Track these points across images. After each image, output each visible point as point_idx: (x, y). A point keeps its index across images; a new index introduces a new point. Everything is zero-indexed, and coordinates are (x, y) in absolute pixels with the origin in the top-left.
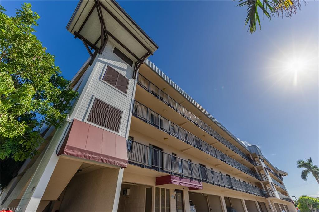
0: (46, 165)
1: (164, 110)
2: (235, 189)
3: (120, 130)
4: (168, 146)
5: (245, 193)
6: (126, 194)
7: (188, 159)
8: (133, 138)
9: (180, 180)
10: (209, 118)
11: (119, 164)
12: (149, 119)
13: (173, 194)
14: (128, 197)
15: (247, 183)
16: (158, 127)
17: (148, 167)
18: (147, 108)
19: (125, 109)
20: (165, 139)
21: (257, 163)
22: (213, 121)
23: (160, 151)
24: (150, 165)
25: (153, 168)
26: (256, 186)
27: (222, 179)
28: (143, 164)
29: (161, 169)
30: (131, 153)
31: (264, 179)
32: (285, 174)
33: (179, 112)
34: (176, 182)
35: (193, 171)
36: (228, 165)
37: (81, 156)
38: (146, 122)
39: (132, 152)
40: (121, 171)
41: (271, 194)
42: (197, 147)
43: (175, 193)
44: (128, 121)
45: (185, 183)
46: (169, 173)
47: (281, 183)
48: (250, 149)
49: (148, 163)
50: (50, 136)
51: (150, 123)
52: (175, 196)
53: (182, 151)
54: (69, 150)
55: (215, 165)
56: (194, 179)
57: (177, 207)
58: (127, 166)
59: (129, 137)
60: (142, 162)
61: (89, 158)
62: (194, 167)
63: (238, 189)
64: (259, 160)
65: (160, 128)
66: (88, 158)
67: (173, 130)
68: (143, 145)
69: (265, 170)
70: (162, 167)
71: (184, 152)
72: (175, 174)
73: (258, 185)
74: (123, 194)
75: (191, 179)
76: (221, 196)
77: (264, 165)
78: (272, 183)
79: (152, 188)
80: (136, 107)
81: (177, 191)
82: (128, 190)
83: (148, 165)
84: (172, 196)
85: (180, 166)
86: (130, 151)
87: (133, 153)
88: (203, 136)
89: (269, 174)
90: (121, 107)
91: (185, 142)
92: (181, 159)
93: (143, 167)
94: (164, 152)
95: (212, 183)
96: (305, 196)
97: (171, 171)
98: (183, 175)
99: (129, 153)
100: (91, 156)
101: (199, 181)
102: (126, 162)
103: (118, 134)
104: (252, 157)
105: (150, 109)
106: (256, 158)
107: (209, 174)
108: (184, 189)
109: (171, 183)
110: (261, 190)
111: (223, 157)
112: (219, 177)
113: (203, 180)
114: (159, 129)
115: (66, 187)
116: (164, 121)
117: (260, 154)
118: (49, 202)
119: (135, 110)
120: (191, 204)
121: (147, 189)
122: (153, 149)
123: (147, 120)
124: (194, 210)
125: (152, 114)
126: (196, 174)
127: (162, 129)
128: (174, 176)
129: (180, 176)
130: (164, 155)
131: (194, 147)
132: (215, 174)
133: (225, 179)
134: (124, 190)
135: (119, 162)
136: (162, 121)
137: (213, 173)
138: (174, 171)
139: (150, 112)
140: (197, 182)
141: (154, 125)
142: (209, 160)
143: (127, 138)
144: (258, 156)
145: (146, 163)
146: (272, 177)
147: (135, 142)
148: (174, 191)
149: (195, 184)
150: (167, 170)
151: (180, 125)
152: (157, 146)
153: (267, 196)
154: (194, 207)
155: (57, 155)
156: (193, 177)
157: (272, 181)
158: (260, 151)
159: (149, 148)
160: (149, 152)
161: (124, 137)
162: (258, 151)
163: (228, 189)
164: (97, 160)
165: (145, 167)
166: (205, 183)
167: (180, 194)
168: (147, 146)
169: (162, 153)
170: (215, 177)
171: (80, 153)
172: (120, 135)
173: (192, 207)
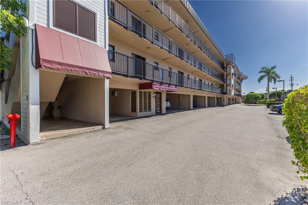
0: (28, 77)
1: (148, 11)
2: (203, 90)
3: (98, 39)
4: (151, 55)
5: (210, 92)
6: (114, 95)
7: (169, 68)
8: (113, 47)
9: (160, 86)
10: (197, 23)
11: (103, 76)
12: (130, 25)
13: (153, 95)
14: (116, 97)
15: (214, 85)
16: (140, 35)
17: (131, 77)
18: (126, 8)
19: (99, 10)
20: (148, 48)
21: (228, 69)
22: (200, 27)
23: (143, 61)
24: (134, 75)
25: (136, 77)
26: (220, 87)
27: (195, 83)
28: (127, 74)
29: (143, 77)
30: (114, 63)
31: (228, 82)
32: (246, 78)
33: (165, 15)
34: (156, 87)
35: (172, 77)
36: (203, 72)
37: (62, 69)
38: (127, 29)
39: (114, 61)
40: (107, 82)
41: (228, 92)
42: (179, 57)
43: (155, 94)
44: (105, 27)
45: (164, 88)
46: (151, 80)
47: (240, 84)
48: (226, 58)
49: (131, 73)
50: (16, 42)
51: (131, 29)
52: (155, 96)
53: (164, 60)
54: (47, 64)
55: (192, 72)
56: (172, 84)
57: (156, 104)
58: (111, 77)
59: (109, 45)
60: (126, 72)
61: (72, 71)
62: (173, 75)
63: (205, 90)
64: (230, 68)
65: (143, 36)
66: (70, 71)
67: (156, 38)
68: (125, 56)
69: (232, 75)
70: (145, 76)
71: (166, 61)
72: (156, 81)
73: (222, 87)
74: (112, 95)
75: (170, 85)
76: (191, 95)
77: (233, 71)
78: (233, 85)
79: (136, 91)
80: (112, 5)
81: (156, 93)
82: (115, 92)
83: (131, 75)
84: (153, 97)
85: (161, 74)
86: (112, 61)
87: (116, 63)
88: (187, 44)
89: (233, 78)
90: (92, 6)
91: (168, 51)
92: (162, 69)
93: (127, 77)
94: (146, 62)
95: (186, 87)
96: (252, 93)
97: (152, 79)
98: (162, 82)
99: (112, 62)
100: (72, 69)
101: (176, 86)
102: (110, 74)
103: (97, 44)
104: (226, 64)
105: (130, 11)
106: (229, 66)
107: (185, 80)
108: (162, 91)
109: (152, 88)
110: (222, 90)
111: (200, 65)
112: (193, 82)
113: (179, 85)
114: (141, 37)
115: (58, 93)
116: (147, 27)
117: (234, 62)
118: (48, 103)
119: (112, 10)
120: (167, 100)
121: (132, 92)
122: (136, 60)
123: (128, 25)
124: (168, 104)
125: (132, 16)
126: (174, 80)
127: (145, 37)
128: (155, 83)
129: (160, 83)
130: (147, 66)
131: (176, 57)
132: (190, 79)
133: (197, 83)
134: (112, 92)
135: (103, 74)
136: (144, 26)
137: (188, 78)
138: (155, 79)
139: (130, 14)
140: (174, 86)
141: (136, 32)
142: (188, 68)
143: (107, 49)
144: (231, 64)
145: (130, 73)
146: (235, 80)
147: (117, 53)
148: (154, 93)
149: (173, 88)
150: (149, 79)
151: (164, 32)
152: (139, 55)
153: (225, 93)
154: (169, 102)
155: (35, 68)
156: (171, 83)
157: (233, 84)
158: (235, 60)
159: (131, 59)
160: (131, 62)
161: (104, 47)
162: (234, 59)
163: (197, 90)
164: (80, 72)
165: (128, 77)
166: (181, 87)
167: (159, 95)
168: (129, 57)
169: (144, 64)
170: (189, 82)
171: (59, 67)
172: (99, 45)
173: (167, 102)
